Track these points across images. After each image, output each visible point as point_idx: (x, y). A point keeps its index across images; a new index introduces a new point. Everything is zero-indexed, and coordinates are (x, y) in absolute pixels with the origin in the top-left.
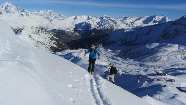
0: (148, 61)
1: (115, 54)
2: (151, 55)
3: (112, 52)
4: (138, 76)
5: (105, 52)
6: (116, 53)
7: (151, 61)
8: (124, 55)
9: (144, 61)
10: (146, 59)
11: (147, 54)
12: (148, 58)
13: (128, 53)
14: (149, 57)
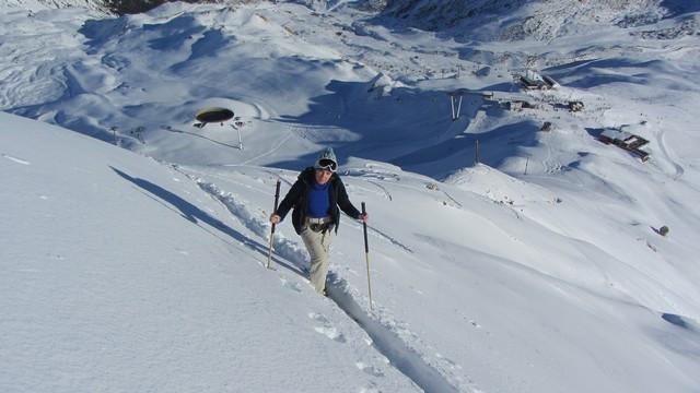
0: (491, 39)
1: (366, 13)
2: (505, 14)
3: (356, 8)
4: (450, 94)
5: (328, 8)
6: (369, 8)
7: (504, 38)
8: (402, 15)
9: (477, 39)
10: (486, 29)
11: (490, 11)
12: (492, 27)
13: (417, 8)
14: (495, 19)
